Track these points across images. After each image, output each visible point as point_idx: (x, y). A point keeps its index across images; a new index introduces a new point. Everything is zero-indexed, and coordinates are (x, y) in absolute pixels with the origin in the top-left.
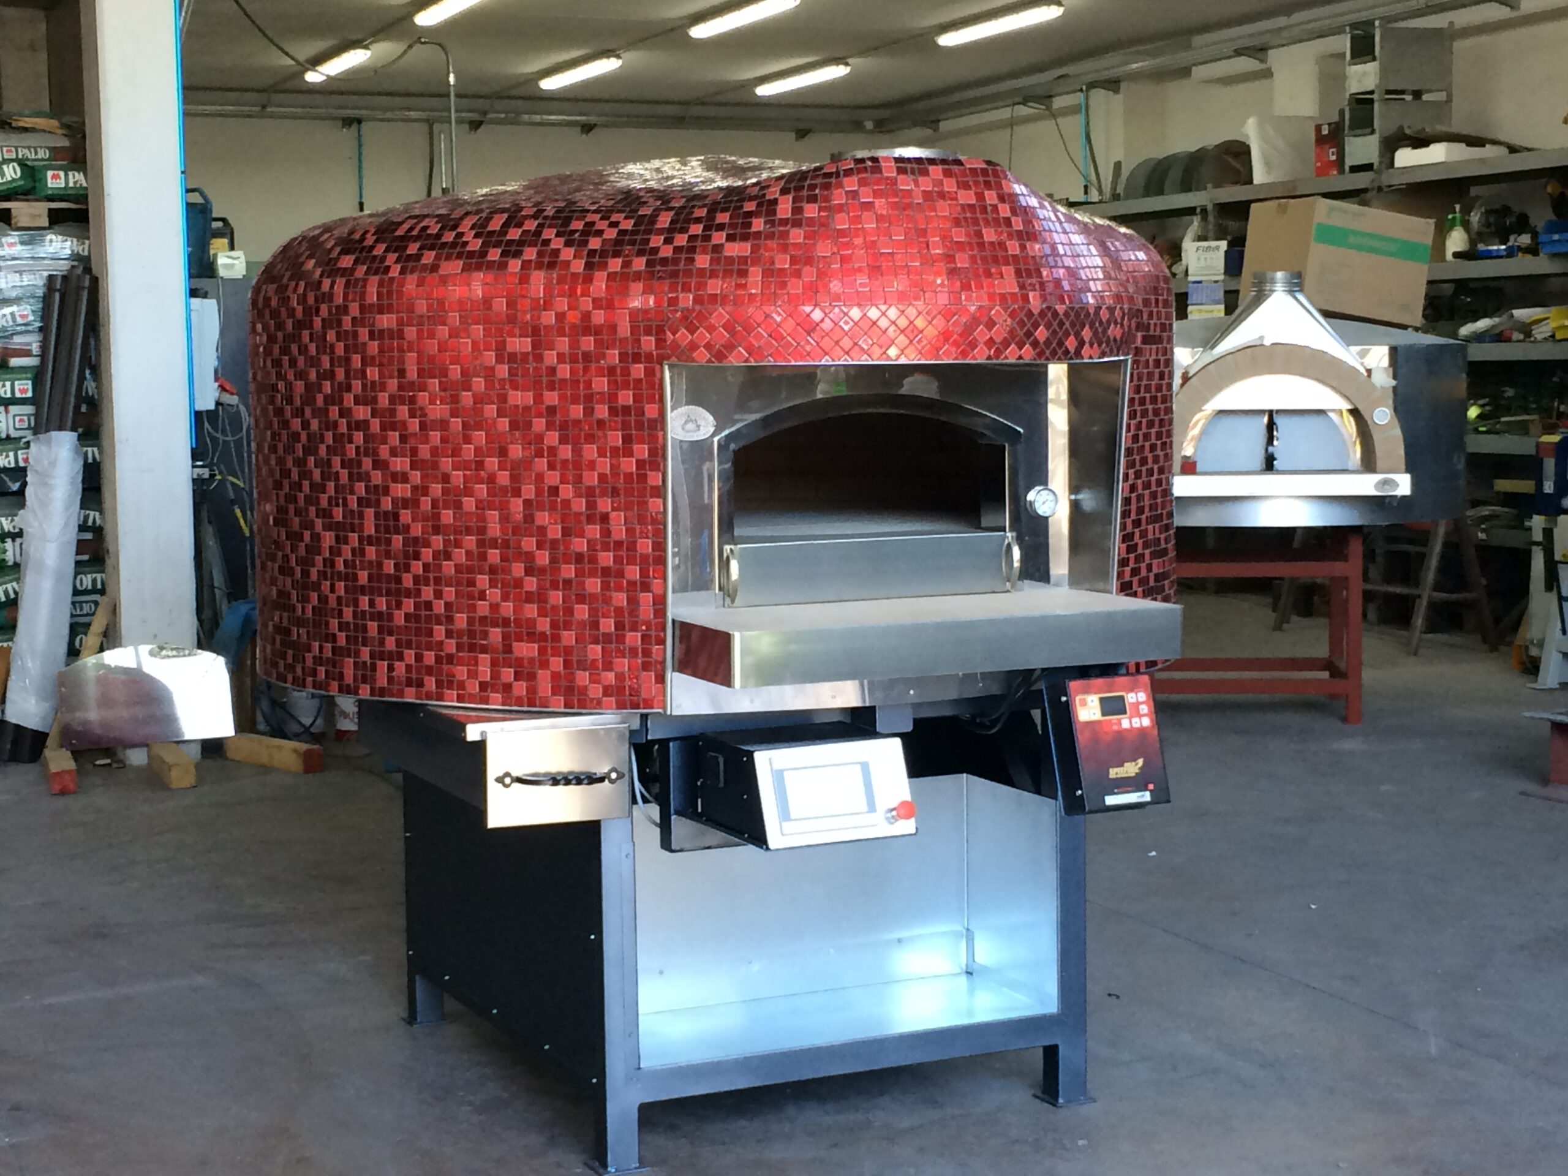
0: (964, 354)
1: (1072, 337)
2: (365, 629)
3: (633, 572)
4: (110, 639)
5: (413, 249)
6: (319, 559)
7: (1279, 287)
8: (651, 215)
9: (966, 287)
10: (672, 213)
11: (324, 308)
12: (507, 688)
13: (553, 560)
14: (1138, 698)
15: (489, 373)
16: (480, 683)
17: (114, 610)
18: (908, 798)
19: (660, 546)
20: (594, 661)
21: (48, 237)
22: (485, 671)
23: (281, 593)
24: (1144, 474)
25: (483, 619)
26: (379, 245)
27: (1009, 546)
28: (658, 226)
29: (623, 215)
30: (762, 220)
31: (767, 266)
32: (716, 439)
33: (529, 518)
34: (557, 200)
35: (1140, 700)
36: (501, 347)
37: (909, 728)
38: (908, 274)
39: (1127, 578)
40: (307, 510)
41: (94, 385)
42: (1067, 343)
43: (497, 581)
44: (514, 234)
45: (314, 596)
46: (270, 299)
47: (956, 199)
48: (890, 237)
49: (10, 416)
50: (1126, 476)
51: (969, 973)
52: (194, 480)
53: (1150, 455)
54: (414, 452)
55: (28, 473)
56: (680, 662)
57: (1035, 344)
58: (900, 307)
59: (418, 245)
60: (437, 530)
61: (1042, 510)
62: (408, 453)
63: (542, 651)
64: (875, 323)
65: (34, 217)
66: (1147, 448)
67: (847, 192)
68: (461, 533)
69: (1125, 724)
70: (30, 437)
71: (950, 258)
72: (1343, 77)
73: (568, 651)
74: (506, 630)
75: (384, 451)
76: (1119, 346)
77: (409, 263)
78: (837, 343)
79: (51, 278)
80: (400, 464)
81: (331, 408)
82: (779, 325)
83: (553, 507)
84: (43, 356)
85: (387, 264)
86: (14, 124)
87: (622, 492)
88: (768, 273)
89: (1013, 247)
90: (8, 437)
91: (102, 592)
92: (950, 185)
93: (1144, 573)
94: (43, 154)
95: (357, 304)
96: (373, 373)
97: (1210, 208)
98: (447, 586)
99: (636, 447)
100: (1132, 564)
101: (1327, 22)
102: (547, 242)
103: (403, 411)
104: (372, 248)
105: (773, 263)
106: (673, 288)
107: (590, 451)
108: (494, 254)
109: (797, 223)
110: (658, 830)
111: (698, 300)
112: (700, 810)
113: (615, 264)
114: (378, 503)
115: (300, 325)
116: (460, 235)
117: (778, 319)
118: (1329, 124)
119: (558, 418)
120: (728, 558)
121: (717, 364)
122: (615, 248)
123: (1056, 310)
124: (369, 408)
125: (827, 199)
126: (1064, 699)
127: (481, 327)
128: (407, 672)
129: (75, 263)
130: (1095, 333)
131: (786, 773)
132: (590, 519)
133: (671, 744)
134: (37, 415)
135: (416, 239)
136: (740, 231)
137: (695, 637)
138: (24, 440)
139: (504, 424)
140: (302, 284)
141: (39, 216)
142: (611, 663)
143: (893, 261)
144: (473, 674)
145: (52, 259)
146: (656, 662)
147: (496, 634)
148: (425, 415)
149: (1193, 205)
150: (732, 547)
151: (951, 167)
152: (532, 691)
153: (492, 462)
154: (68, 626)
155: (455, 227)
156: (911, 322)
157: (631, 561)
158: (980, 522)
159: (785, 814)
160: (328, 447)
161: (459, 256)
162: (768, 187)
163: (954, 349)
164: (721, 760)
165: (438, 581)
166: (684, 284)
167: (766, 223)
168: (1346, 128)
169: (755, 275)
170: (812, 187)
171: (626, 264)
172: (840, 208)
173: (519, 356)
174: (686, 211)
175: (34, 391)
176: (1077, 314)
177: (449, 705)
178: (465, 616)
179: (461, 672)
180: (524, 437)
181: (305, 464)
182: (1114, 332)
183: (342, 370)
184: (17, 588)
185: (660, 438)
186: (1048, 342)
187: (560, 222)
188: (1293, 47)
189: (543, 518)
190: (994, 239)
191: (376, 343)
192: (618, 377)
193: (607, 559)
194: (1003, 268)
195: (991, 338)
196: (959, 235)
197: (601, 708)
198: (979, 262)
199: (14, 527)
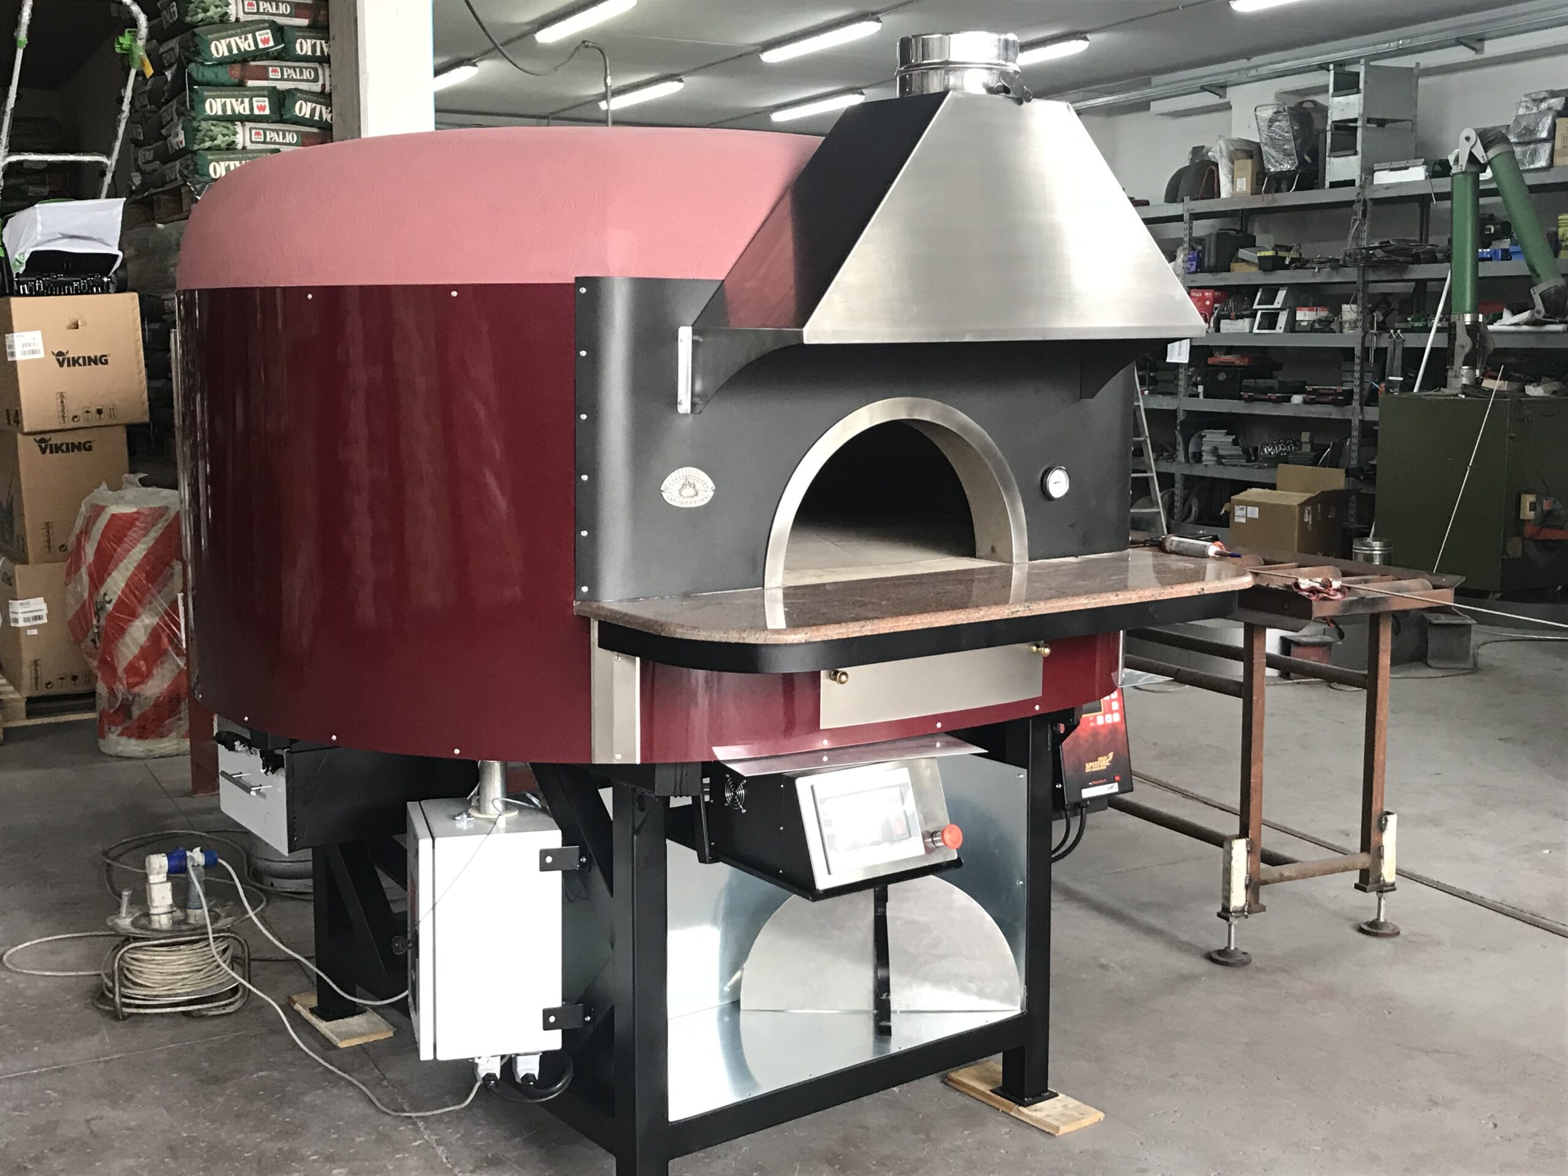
72: (1326, 107)
168: (1328, 149)
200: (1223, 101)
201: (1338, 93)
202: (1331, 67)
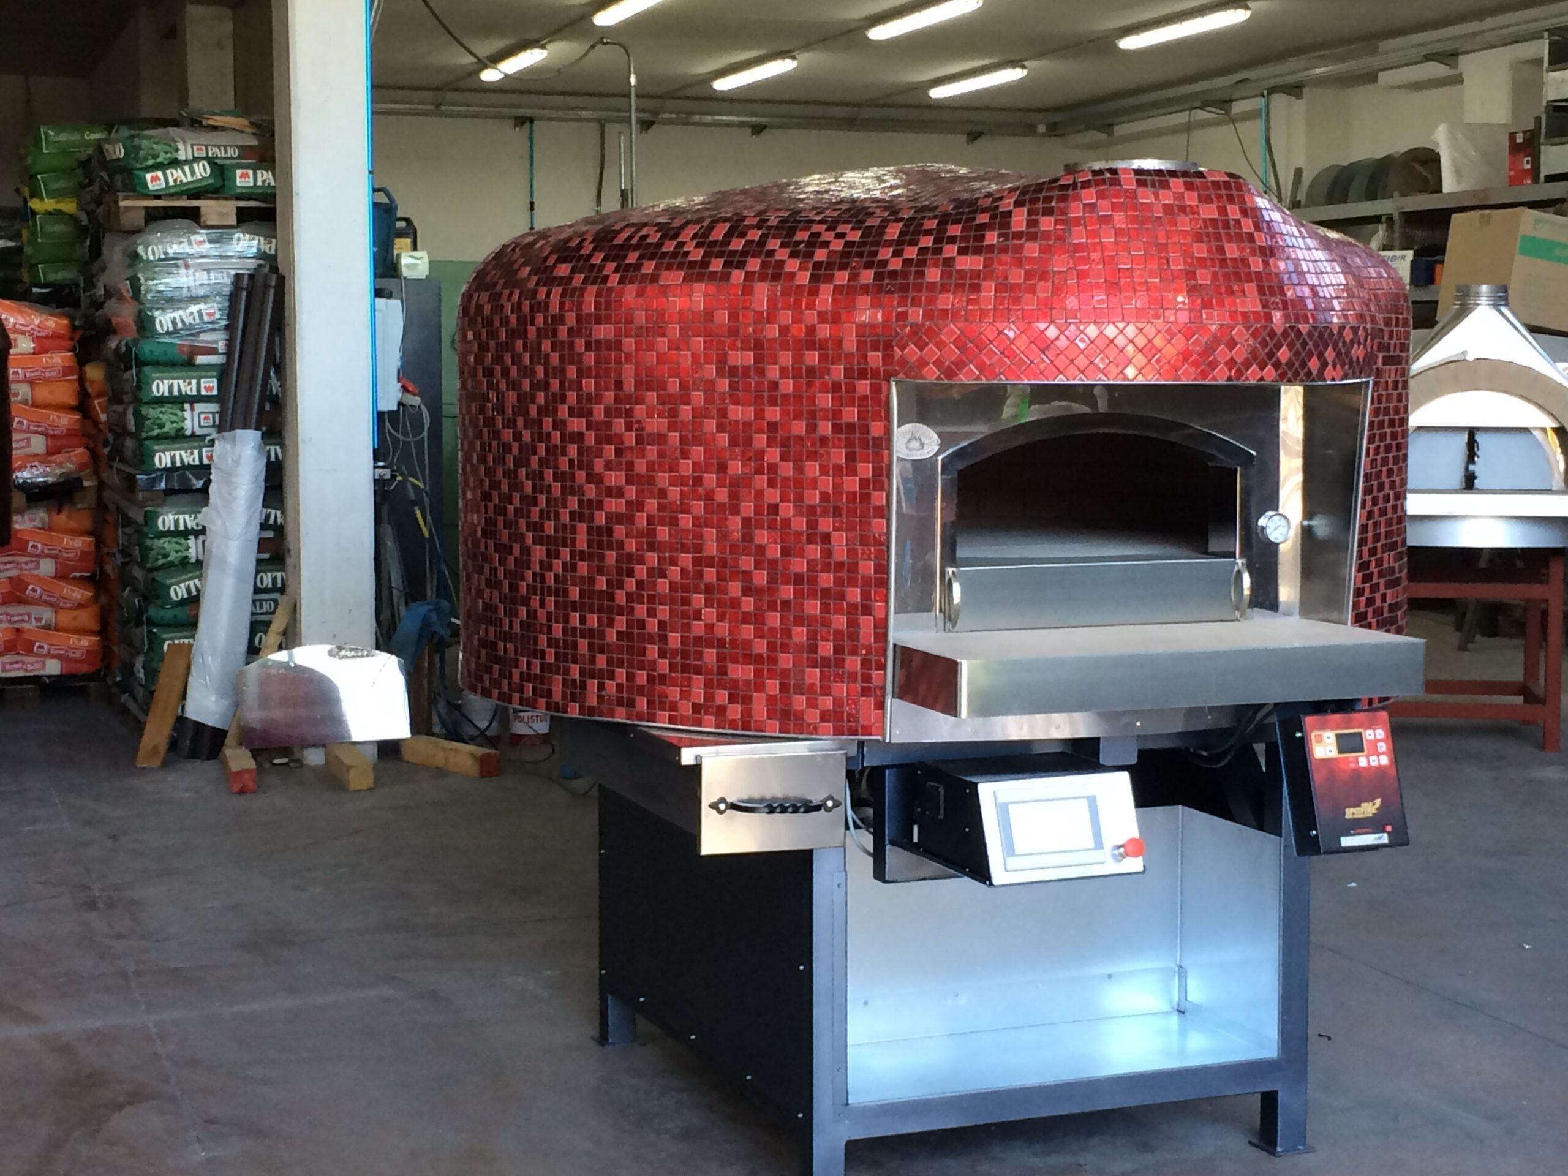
0: (1204, 374)
1: (1315, 358)
2: (575, 646)
3: (855, 594)
4: (290, 639)
5: (632, 258)
6: (529, 574)
7: (1483, 301)
8: (879, 227)
9: (1207, 305)
10: (901, 224)
11: (540, 318)
12: (721, 711)
13: (772, 580)
14: (1376, 735)
15: (709, 388)
16: (693, 704)
17: (295, 609)
18: (1136, 835)
19: (882, 569)
20: (813, 685)
21: (237, 236)
22: (698, 693)
23: (487, 607)
24: (1381, 499)
25: (698, 640)
26: (597, 254)
27: (1239, 573)
28: (887, 237)
29: (850, 226)
30: (996, 233)
31: (1001, 280)
32: (940, 458)
33: (747, 537)
34: (780, 210)
35: (1379, 737)
36: (722, 361)
37: (1133, 760)
38: (1148, 290)
39: (1362, 609)
40: (517, 522)
41: (278, 384)
42: (1309, 364)
43: (712, 601)
44: (737, 244)
45: (523, 611)
46: (482, 307)
47: (1198, 213)
48: (1129, 253)
49: (196, 413)
50: (1364, 501)
51: (1181, 1012)
52: (376, 481)
53: (1387, 481)
54: (630, 466)
55: (213, 471)
56: (901, 688)
57: (1277, 365)
58: (1140, 325)
59: (637, 254)
60: (652, 547)
61: (1273, 536)
62: (624, 467)
63: (758, 673)
64: (1112, 341)
65: (221, 214)
66: (1385, 473)
67: (1085, 205)
68: (676, 550)
69: (1363, 762)
70: (214, 435)
71: (1191, 275)
72: (1540, 85)
73: (785, 674)
74: (721, 650)
75: (599, 465)
76: (1364, 366)
77: (628, 273)
78: (1072, 361)
79: (238, 276)
80: (614, 478)
81: (545, 419)
82: (1012, 342)
83: (772, 526)
84: (229, 354)
85: (605, 273)
86: (204, 122)
87: (844, 512)
88: (1001, 288)
89: (1256, 264)
90: (193, 435)
91: (282, 590)
92: (1191, 199)
93: (1378, 603)
94: (233, 152)
95: (574, 314)
96: (589, 385)
97: (1396, 217)
98: (660, 604)
99: (860, 466)
100: (1367, 594)
101: (1524, 27)
102: (771, 253)
103: (619, 424)
104: (590, 256)
105: (1006, 278)
106: (902, 302)
107: (812, 469)
108: (717, 265)
109: (1032, 237)
110: (871, 860)
111: (928, 315)
112: (915, 840)
113: (842, 277)
114: (591, 518)
115: (513, 334)
116: (681, 244)
117: (1011, 334)
118: (1524, 132)
119: (780, 434)
120: (950, 580)
121: (946, 381)
122: (842, 261)
123: (1299, 329)
124: (584, 420)
125: (1063, 212)
126: (1299, 735)
127: (702, 339)
128: (617, 691)
129: (262, 262)
130: (1339, 354)
131: (1011, 807)
132: (810, 540)
133: (887, 772)
134: (222, 413)
135: (636, 247)
136: (973, 244)
137: (915, 662)
138: (209, 438)
139: (724, 439)
140: (517, 292)
141: (227, 214)
142: (829, 688)
143: (1132, 277)
144: (685, 695)
145: (240, 258)
146: (876, 687)
147: (710, 655)
148: (643, 429)
149: (1378, 213)
150: (955, 570)
151: (1193, 180)
152: (747, 715)
153: (710, 479)
154: (248, 625)
155: (675, 236)
156: (1150, 341)
157: (853, 583)
158: (1207, 548)
159: (1009, 849)
160: (540, 459)
161: (680, 267)
162: (1001, 198)
163: (1192, 370)
164: (942, 791)
165: (652, 599)
166: (913, 299)
167: (999, 236)
168: (1543, 136)
169: (989, 291)
170: (1048, 199)
171: (854, 277)
172: (1077, 222)
173: (740, 370)
174: (915, 223)
175: (219, 389)
176: (1321, 335)
177: (661, 726)
178: (678, 635)
179: (674, 693)
180: (743, 453)
181: (516, 476)
182: (1357, 352)
183: (557, 381)
184: (199, 586)
185: (886, 460)
186: (1290, 364)
187: (785, 232)
188: (1485, 52)
189: (762, 537)
190: (1236, 255)
191: (593, 354)
192: (842, 392)
193: (827, 580)
194: (1246, 285)
195: (1232, 358)
196: (1201, 251)
197: (817, 734)
198: (1221, 279)
199: (197, 525)
200: (1452, 72)
201: (1554, 67)
202: (1546, 34)
